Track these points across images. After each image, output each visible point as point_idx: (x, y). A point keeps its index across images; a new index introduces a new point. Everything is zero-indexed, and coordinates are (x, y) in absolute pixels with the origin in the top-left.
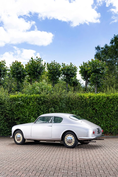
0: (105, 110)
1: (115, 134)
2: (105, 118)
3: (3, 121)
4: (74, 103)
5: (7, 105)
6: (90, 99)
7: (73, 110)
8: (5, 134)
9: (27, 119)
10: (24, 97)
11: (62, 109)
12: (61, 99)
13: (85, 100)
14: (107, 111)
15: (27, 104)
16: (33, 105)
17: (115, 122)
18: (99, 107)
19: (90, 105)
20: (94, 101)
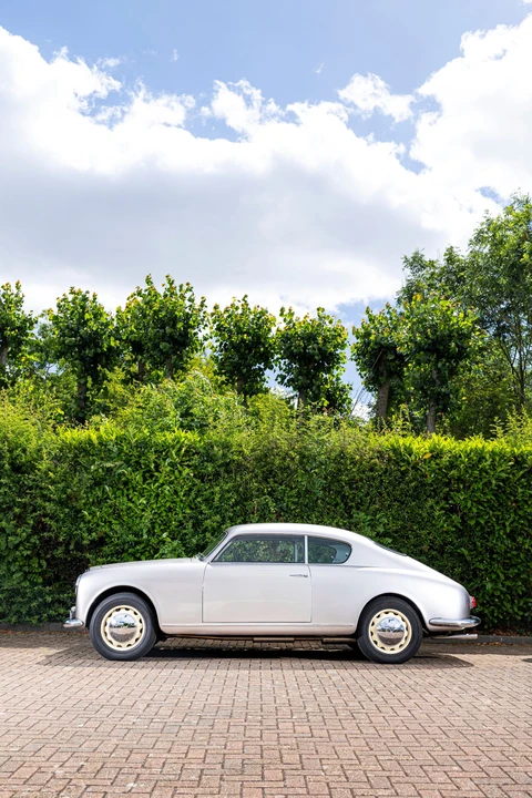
0: (503, 518)
3: (25, 553)
4: (361, 480)
5: (51, 474)
6: (438, 461)
7: (358, 509)
8: (29, 614)
9: (142, 546)
10: (133, 441)
11: (307, 504)
12: (305, 458)
13: (414, 467)
14: (513, 522)
15: (144, 473)
16: (171, 483)
18: (479, 502)
19: (435, 490)
20: (453, 472)
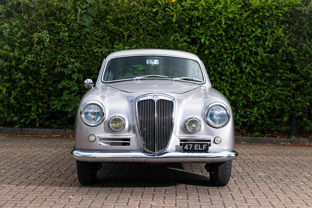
0: (231, 49)
1: (260, 132)
2: (231, 74)
4: (122, 18)
11: (79, 37)
13: (164, 9)
14: (238, 52)
17: (265, 92)
18: (212, 36)
19: (180, 27)
20: (194, 13)
